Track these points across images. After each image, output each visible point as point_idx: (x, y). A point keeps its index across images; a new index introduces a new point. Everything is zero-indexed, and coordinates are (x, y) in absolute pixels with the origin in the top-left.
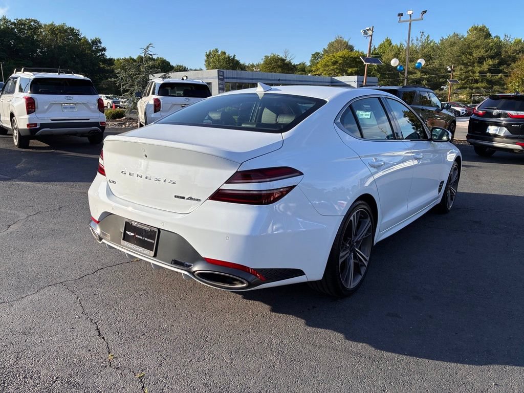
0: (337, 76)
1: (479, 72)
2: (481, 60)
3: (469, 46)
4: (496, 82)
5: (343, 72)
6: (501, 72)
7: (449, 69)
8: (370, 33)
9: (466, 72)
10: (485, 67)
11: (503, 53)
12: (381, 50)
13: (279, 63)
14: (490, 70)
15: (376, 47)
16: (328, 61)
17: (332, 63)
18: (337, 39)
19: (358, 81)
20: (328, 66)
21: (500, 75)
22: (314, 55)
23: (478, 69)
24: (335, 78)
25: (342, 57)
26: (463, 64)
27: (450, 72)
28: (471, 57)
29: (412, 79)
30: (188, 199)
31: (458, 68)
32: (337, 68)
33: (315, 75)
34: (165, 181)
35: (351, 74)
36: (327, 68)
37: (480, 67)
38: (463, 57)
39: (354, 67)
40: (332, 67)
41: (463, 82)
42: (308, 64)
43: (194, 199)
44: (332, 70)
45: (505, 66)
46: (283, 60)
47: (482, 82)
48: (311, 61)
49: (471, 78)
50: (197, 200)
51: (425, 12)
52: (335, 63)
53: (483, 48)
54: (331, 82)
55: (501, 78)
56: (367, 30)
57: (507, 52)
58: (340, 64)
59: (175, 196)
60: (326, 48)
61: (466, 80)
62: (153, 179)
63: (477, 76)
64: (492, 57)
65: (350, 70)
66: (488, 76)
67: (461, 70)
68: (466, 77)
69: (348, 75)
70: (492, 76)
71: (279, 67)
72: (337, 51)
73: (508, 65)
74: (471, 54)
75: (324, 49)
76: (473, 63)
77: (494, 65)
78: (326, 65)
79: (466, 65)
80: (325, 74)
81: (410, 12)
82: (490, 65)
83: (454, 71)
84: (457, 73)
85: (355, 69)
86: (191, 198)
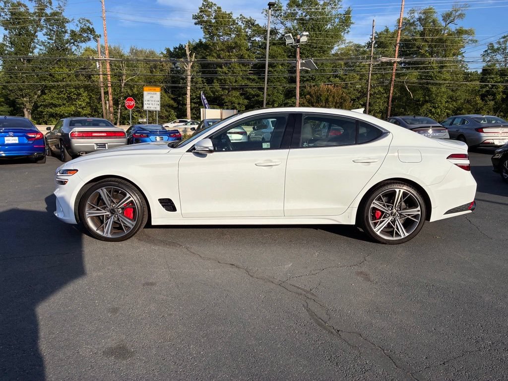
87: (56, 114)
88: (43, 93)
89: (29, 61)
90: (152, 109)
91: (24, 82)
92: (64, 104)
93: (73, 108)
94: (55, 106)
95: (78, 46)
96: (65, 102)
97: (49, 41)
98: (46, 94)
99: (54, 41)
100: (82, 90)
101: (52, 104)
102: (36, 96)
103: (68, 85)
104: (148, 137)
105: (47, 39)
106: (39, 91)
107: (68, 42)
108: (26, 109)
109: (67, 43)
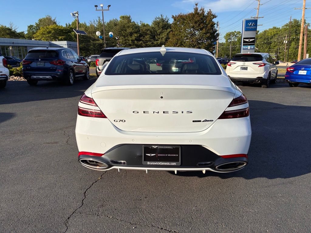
0: (52, 41)
1: (131, 40)
2: (131, 34)
3: (124, 27)
4: (139, 45)
5: (56, 39)
6: (141, 40)
7: (117, 38)
8: (77, 15)
9: (125, 40)
10: (134, 38)
11: (141, 31)
12: (74, 26)
13: (8, 32)
14: (136, 39)
15: (70, 24)
16: (44, 31)
17: (47, 32)
18: (47, 17)
19: (67, 45)
20: (44, 34)
21: (141, 42)
22: (30, 26)
23: (130, 39)
24: (52, 42)
25: (53, 29)
26: (123, 36)
27: (117, 40)
28: (126, 32)
29: (98, 44)
30: (203, 121)
31: (121, 38)
32: (51, 36)
33: (36, 40)
34: (182, 112)
35: (61, 40)
36: (44, 36)
37: (131, 37)
38: (122, 32)
39: (63, 36)
40: (47, 35)
41: (124, 45)
42: (26, 33)
43: (209, 121)
44: (48, 37)
45: (142, 37)
46: (10, 30)
47: (133, 45)
48: (28, 31)
49: (128, 43)
50: (211, 121)
51: (109, 6)
52: (49, 32)
53: (131, 28)
54: (50, 45)
55: (141, 43)
56: (75, 13)
57: (142, 30)
58: (52, 33)
59: (193, 121)
60: (37, 22)
61: (125, 45)
62: (171, 112)
63: (130, 42)
64: (136, 33)
65: (60, 38)
66: (135, 42)
67: (122, 39)
68: (126, 43)
69: (59, 41)
70: (137, 42)
71: (8, 34)
72: (49, 25)
73: (144, 37)
74: (126, 30)
75: (36, 23)
76: (127, 35)
77: (138, 37)
78: (43, 34)
79: (124, 36)
80: (44, 40)
81: (102, 5)
82: (135, 37)
83: (119, 39)
84: (120, 41)
85: (63, 37)
86: (206, 121)
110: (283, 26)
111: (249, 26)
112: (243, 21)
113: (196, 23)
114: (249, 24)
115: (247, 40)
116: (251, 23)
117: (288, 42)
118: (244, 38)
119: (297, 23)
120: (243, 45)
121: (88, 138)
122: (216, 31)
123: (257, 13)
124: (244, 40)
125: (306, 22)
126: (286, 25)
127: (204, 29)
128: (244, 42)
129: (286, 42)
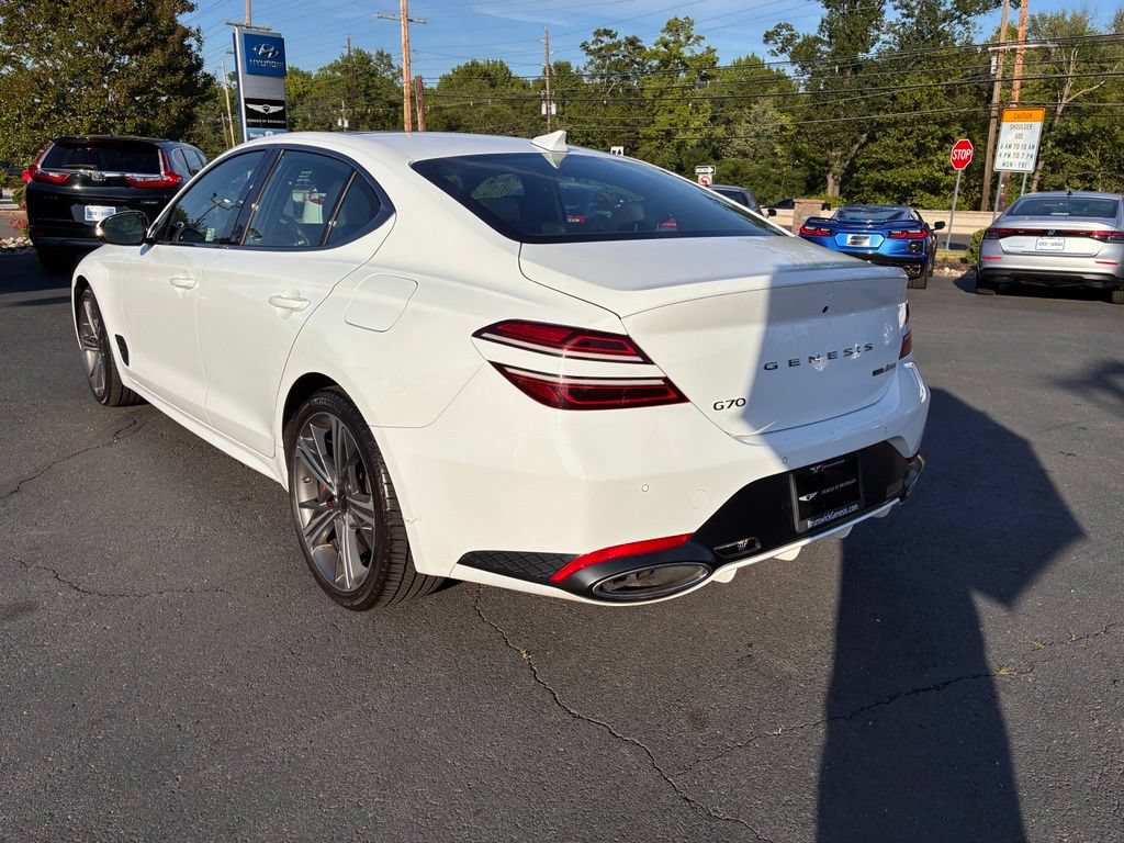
43: (892, 367)
87: (889, 184)
88: (872, 139)
89: (857, 68)
90: (1016, 168)
91: (837, 116)
92: (909, 162)
93: (926, 170)
94: (889, 166)
95: (967, 23)
96: (910, 157)
97: (904, 20)
98: (877, 140)
99: (914, 20)
100: (958, 127)
101: (882, 162)
102: (857, 146)
103: (925, 119)
104: (831, 235)
105: (900, 17)
106: (865, 135)
107: (948, 17)
108: (831, 175)
109: (944, 21)
110: (321, 70)
111: (258, 57)
112: (234, 35)
113: (118, 19)
114: (259, 49)
115: (259, 108)
116: (265, 48)
117: (349, 123)
118: (248, 101)
119: (368, 64)
120: (248, 125)
121: (645, 488)
122: (200, 65)
123: (247, 11)
124: (250, 106)
125: (393, 63)
126: (334, 68)
127: (157, 52)
128: (250, 113)
129: (343, 123)
